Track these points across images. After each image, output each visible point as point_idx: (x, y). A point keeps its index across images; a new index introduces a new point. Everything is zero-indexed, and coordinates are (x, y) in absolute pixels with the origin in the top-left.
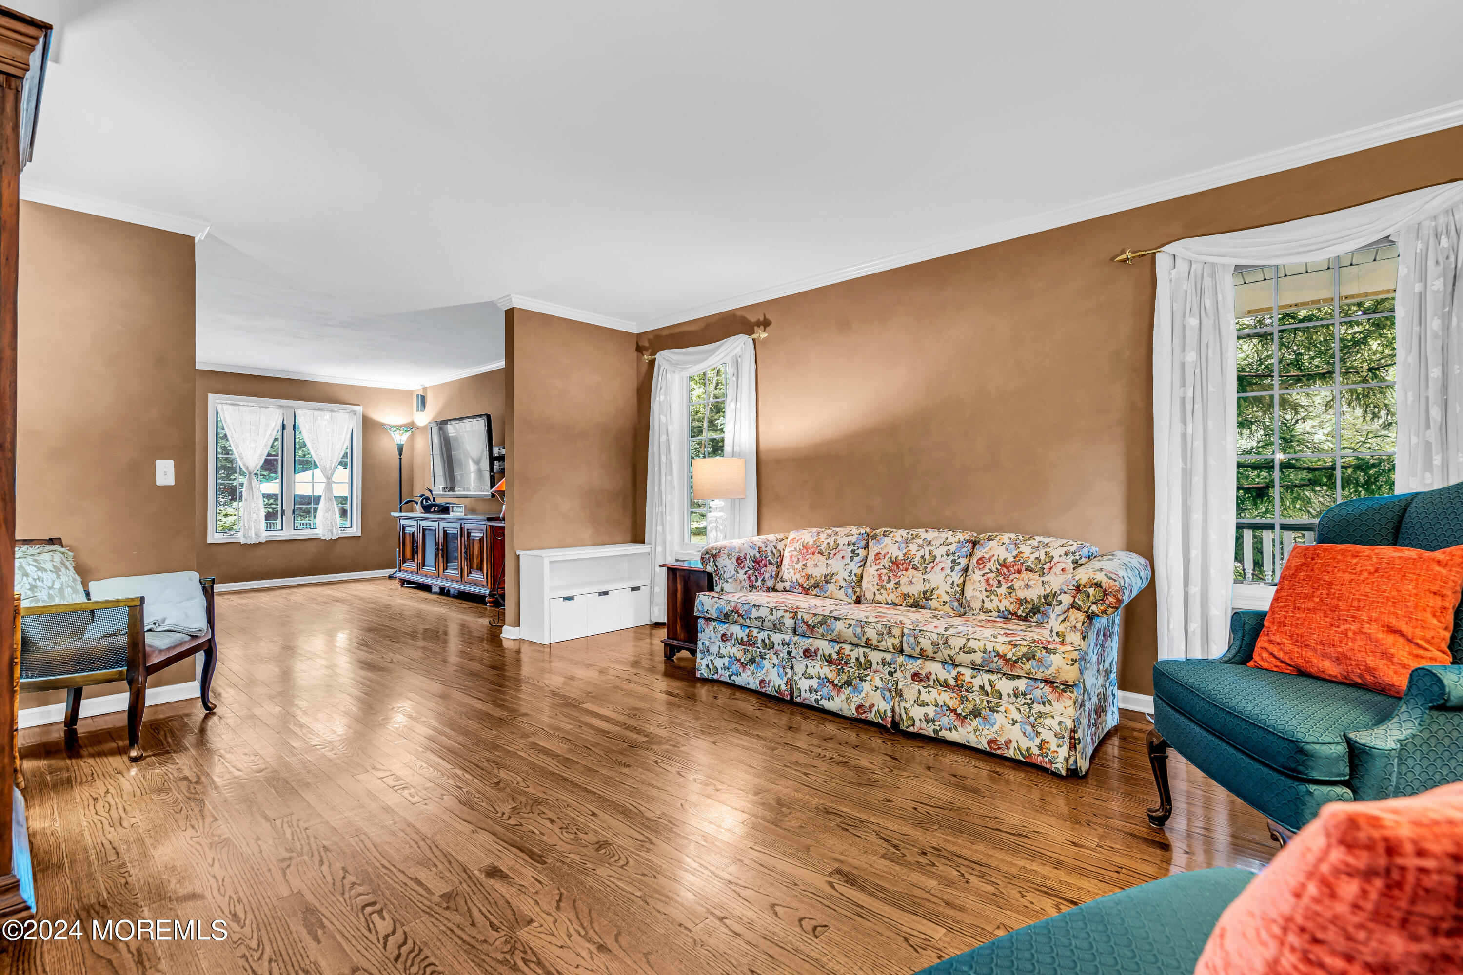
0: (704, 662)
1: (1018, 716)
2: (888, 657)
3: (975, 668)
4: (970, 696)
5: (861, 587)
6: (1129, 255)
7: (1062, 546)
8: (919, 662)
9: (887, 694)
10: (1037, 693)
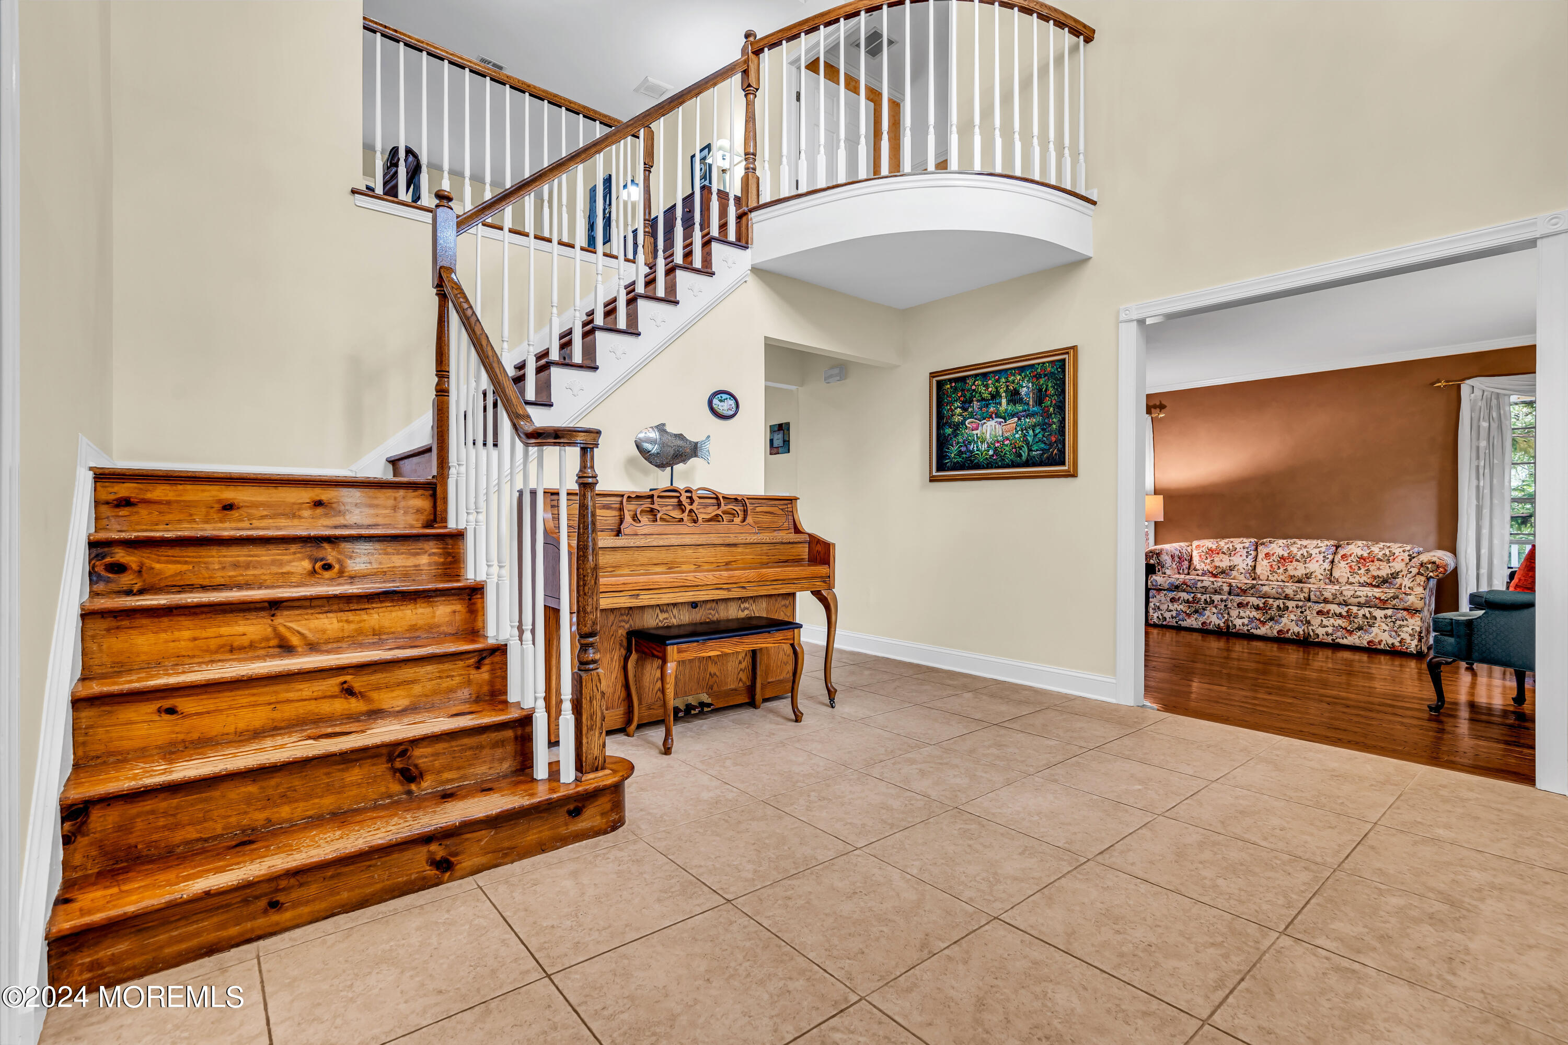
0: (1155, 615)
1: (1387, 628)
2: (1300, 604)
3: (1360, 605)
4: (1356, 620)
5: (1255, 573)
6: (1442, 384)
7: (1400, 547)
8: (1322, 605)
9: (1300, 623)
10: (1399, 615)
